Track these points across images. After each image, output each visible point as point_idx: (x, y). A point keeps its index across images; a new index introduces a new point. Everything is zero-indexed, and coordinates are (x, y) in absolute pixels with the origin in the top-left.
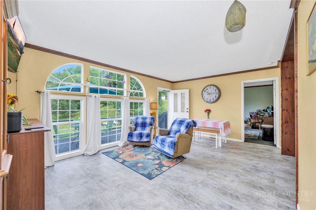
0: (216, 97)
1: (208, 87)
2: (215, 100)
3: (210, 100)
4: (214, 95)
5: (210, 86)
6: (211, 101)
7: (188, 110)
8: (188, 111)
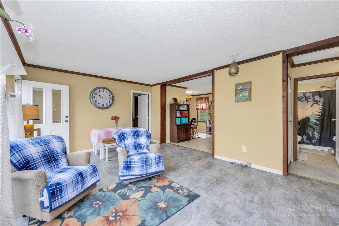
0: (110, 102)
1: (101, 90)
2: (108, 105)
3: (103, 105)
4: (108, 100)
5: (103, 89)
6: (104, 107)
7: (68, 119)
8: (69, 121)
